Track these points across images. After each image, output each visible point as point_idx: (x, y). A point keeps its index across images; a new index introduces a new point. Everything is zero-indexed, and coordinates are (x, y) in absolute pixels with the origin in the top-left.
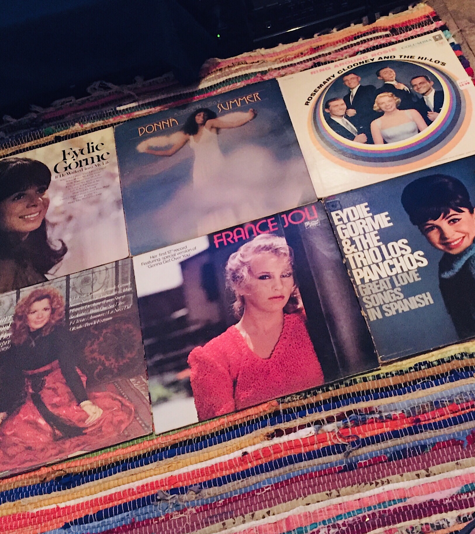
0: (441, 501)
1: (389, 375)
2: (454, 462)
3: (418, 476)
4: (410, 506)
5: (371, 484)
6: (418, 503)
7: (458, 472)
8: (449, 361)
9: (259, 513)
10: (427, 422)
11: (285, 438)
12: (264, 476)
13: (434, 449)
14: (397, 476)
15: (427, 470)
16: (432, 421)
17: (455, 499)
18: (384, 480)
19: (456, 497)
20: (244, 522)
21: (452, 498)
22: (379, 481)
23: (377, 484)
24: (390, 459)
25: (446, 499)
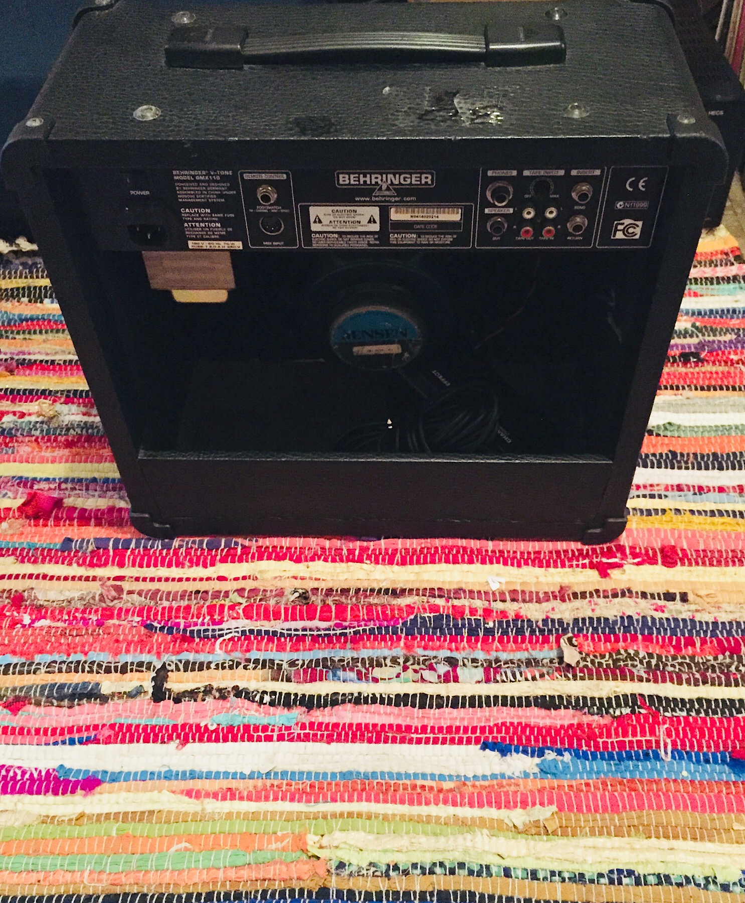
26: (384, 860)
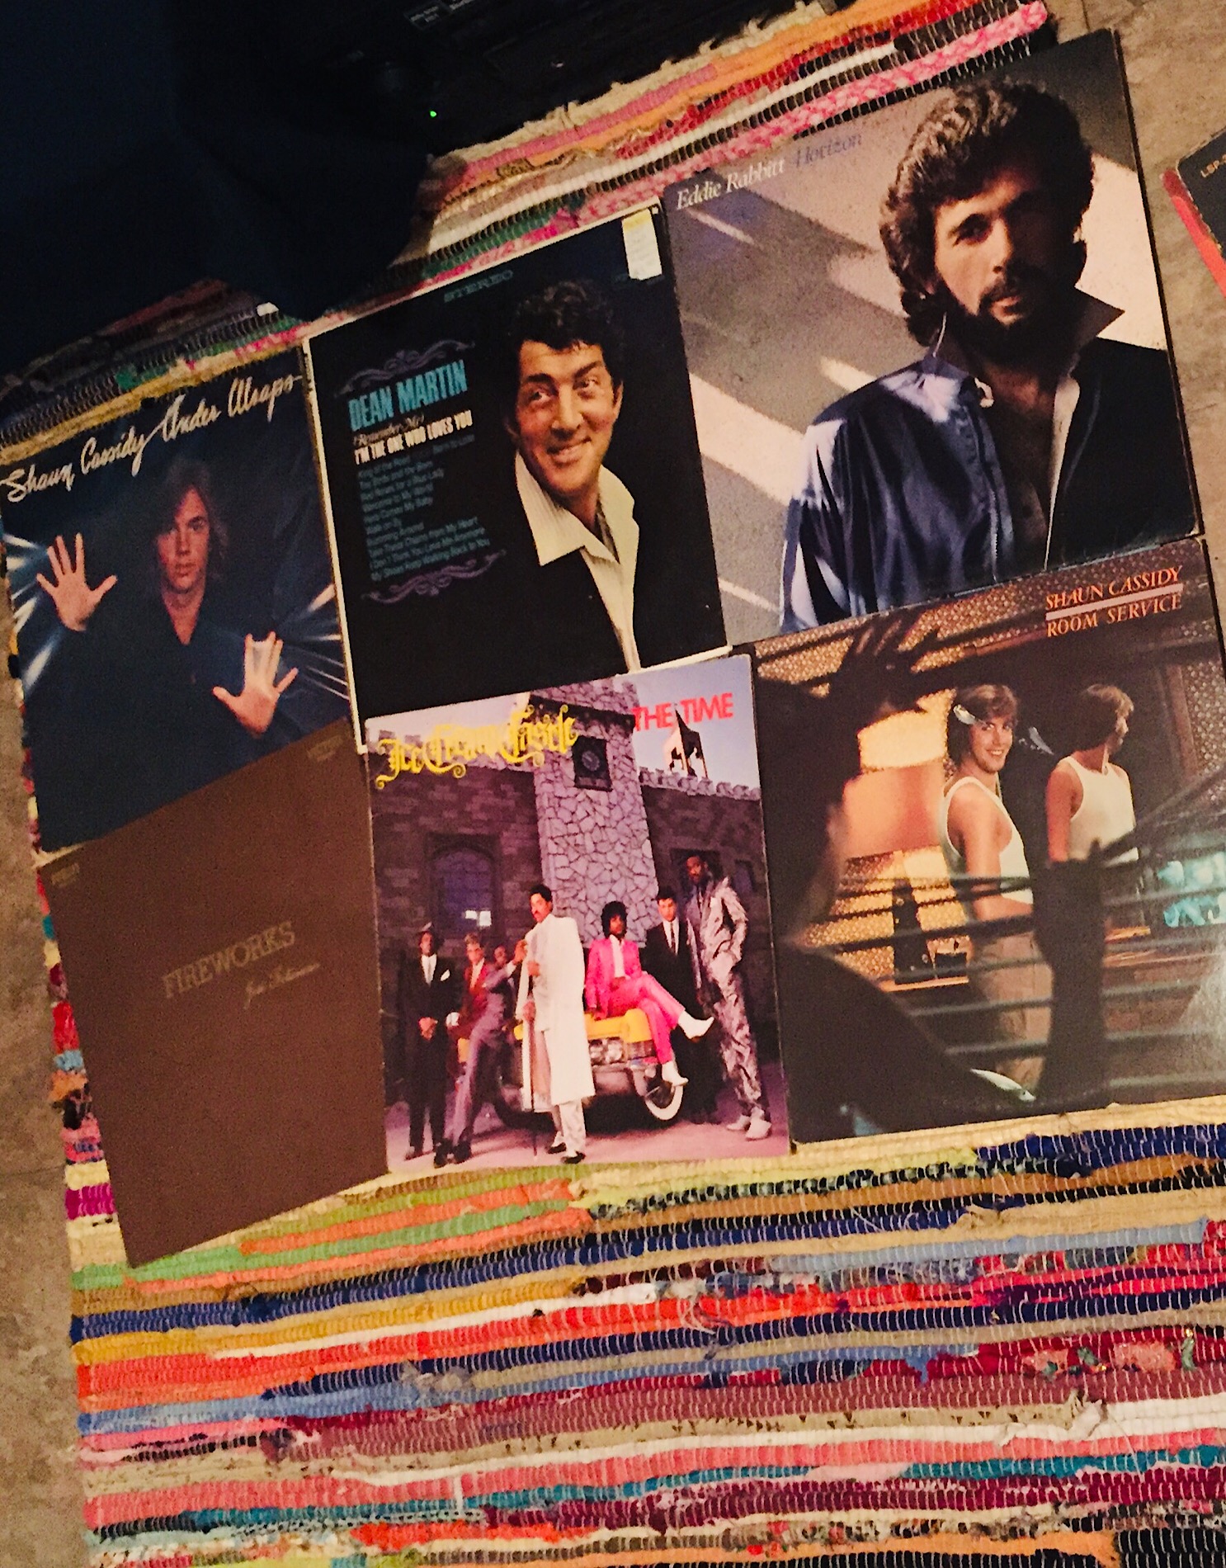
0: (869, 1485)
1: (800, 1190)
2: (899, 1411)
3: (832, 1424)
4: (815, 1484)
5: (749, 1424)
6: (828, 1481)
7: (905, 1433)
8: (914, 1181)
9: (564, 1438)
10: (861, 1311)
11: (606, 1298)
12: (570, 1367)
13: (867, 1373)
14: (796, 1417)
15: (849, 1417)
16: (870, 1310)
17: (893, 1487)
18: (772, 1421)
19: (897, 1482)
20: (540, 1450)
21: (888, 1483)
22: (763, 1421)
23: (759, 1426)
24: (786, 1381)
25: (877, 1483)
26: (640, 1195)
